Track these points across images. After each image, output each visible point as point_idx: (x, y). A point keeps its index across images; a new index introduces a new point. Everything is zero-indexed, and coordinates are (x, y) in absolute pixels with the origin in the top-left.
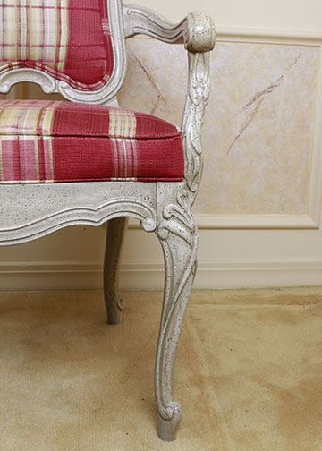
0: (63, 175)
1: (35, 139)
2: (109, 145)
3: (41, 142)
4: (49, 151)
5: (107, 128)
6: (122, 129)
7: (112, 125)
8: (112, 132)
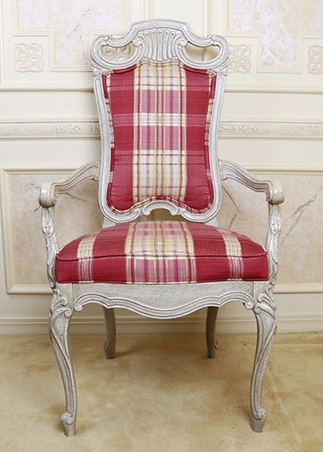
0: (202, 279)
1: (186, 258)
2: (227, 261)
3: (189, 260)
4: (194, 265)
5: (225, 251)
6: (234, 251)
7: (227, 248)
8: (228, 253)
